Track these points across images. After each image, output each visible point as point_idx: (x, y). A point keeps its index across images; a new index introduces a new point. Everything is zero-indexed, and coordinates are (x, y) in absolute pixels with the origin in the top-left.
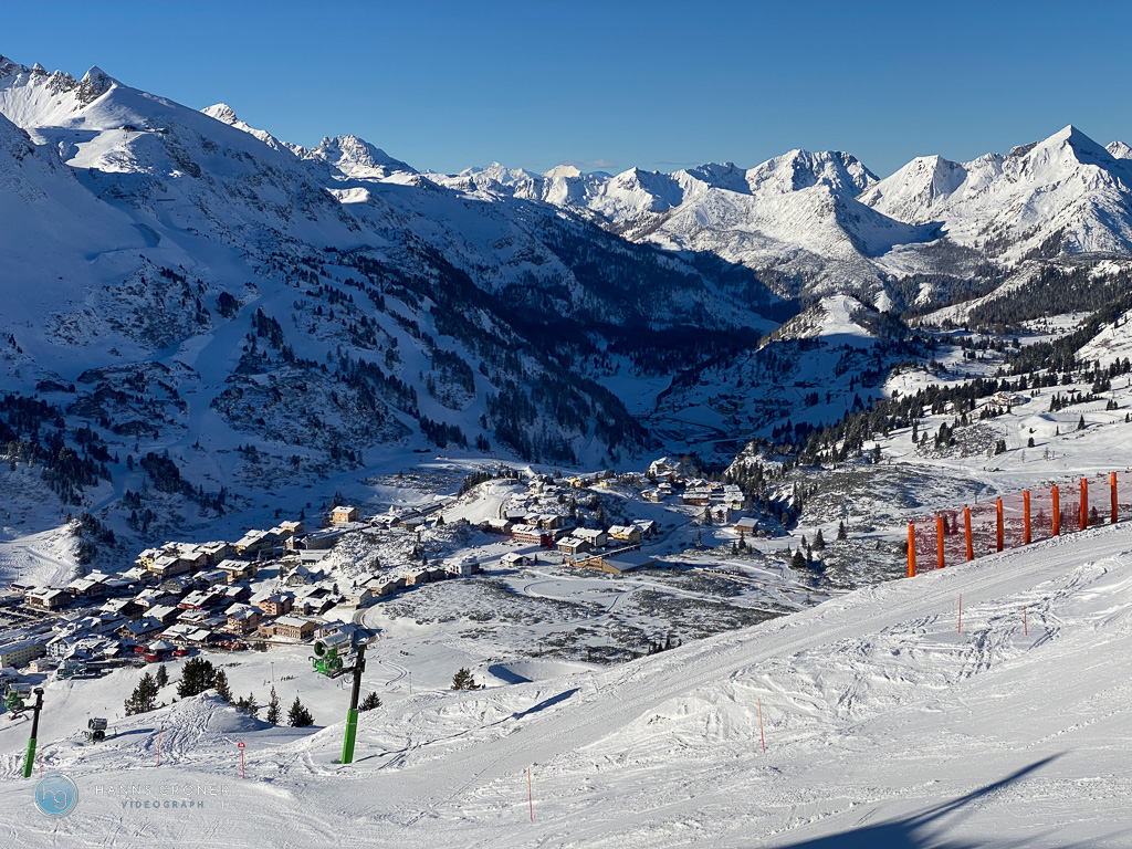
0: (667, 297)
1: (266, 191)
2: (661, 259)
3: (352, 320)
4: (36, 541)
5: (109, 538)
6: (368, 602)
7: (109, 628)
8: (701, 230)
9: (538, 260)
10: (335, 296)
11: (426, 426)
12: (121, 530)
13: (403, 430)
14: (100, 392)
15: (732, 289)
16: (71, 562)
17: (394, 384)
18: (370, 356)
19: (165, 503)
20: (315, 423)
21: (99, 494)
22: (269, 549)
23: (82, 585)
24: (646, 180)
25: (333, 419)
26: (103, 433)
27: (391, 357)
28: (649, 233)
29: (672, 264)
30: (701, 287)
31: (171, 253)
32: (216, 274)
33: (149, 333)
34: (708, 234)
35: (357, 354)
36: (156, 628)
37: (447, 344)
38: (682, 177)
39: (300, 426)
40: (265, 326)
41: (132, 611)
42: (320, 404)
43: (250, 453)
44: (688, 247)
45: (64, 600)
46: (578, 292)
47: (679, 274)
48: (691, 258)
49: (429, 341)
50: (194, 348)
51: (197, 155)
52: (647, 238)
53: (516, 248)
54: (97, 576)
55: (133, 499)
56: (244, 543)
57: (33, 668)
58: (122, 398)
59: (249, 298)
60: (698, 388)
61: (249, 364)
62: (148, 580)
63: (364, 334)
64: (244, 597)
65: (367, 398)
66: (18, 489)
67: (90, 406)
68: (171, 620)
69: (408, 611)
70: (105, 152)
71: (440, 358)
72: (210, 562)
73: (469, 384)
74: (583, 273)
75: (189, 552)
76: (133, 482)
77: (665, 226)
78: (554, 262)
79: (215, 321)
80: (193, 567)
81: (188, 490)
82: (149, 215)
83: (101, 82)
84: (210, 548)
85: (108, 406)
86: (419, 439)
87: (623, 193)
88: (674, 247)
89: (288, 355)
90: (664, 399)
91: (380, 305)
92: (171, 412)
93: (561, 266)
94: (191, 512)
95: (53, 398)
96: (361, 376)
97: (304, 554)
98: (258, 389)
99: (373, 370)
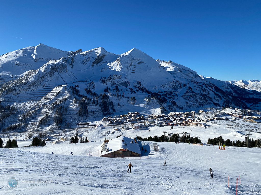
0: (248, 96)
1: (190, 75)
2: (247, 91)
3: (202, 88)
4: (156, 110)
5: (166, 110)
6: (208, 121)
7: (164, 120)
8: (254, 87)
9: (228, 89)
10: (200, 86)
11: (214, 103)
12: (167, 110)
13: (210, 103)
14: (166, 93)
15: (259, 95)
16: (160, 112)
17: (209, 97)
18: (205, 93)
19: (174, 107)
20: (197, 100)
21: (165, 105)
22: (190, 114)
23: (161, 115)
24: (243, 81)
25: (200, 101)
26: (166, 98)
27: (209, 94)
28: (245, 87)
29: (249, 91)
30: (254, 95)
31: (177, 79)
32: (183, 82)
33: (174, 88)
34: (255, 88)
35: (203, 93)
36: (171, 121)
37: (217, 93)
38: (249, 81)
39: (194, 100)
40: (190, 88)
41: (168, 119)
42: (198, 98)
43: (187, 103)
44: (251, 89)
45: (158, 117)
46: (234, 94)
47: (250, 93)
48: (252, 91)
49: (214, 92)
50: (180, 90)
51: (182, 70)
52: (244, 88)
53: (225, 87)
54: (164, 114)
55: (170, 106)
56: (186, 113)
57: (153, 124)
58: (169, 94)
59: (188, 85)
60: (258, 104)
61: (187, 92)
62: (171, 116)
63: (205, 90)
64: (186, 119)
65: (205, 98)
66: (154, 103)
67: (165, 95)
68: (174, 120)
69: (216, 123)
70: (171, 69)
71: (216, 94)
72: (180, 115)
73: (221, 98)
74: (234, 91)
75: (177, 113)
76: (170, 104)
77: (247, 86)
78: (230, 89)
79: (183, 87)
80: (178, 115)
81: (177, 106)
82: (175, 76)
83: (171, 62)
84: (181, 113)
85: (167, 95)
86: (213, 105)
87: (240, 83)
88: (249, 89)
89: (193, 92)
90: (252, 106)
91: (207, 87)
92: (176, 97)
93: (231, 90)
94: (178, 109)
95: (160, 93)
96: (204, 95)
97: (195, 115)
98: (188, 95)
99: (206, 95)
